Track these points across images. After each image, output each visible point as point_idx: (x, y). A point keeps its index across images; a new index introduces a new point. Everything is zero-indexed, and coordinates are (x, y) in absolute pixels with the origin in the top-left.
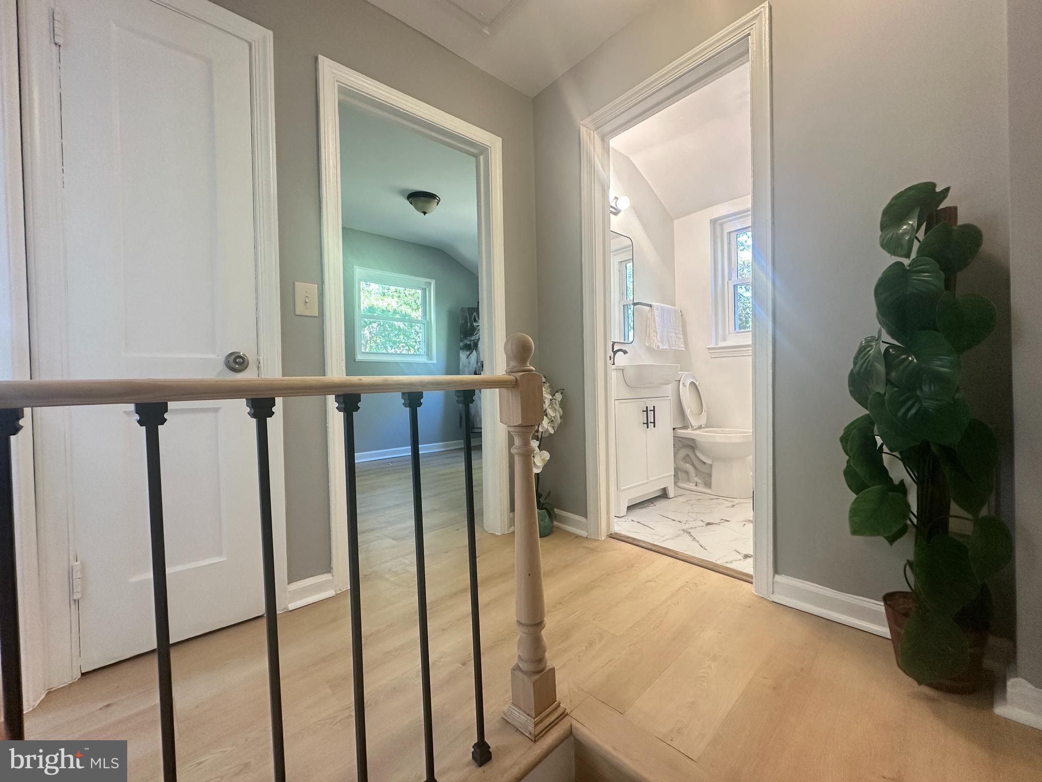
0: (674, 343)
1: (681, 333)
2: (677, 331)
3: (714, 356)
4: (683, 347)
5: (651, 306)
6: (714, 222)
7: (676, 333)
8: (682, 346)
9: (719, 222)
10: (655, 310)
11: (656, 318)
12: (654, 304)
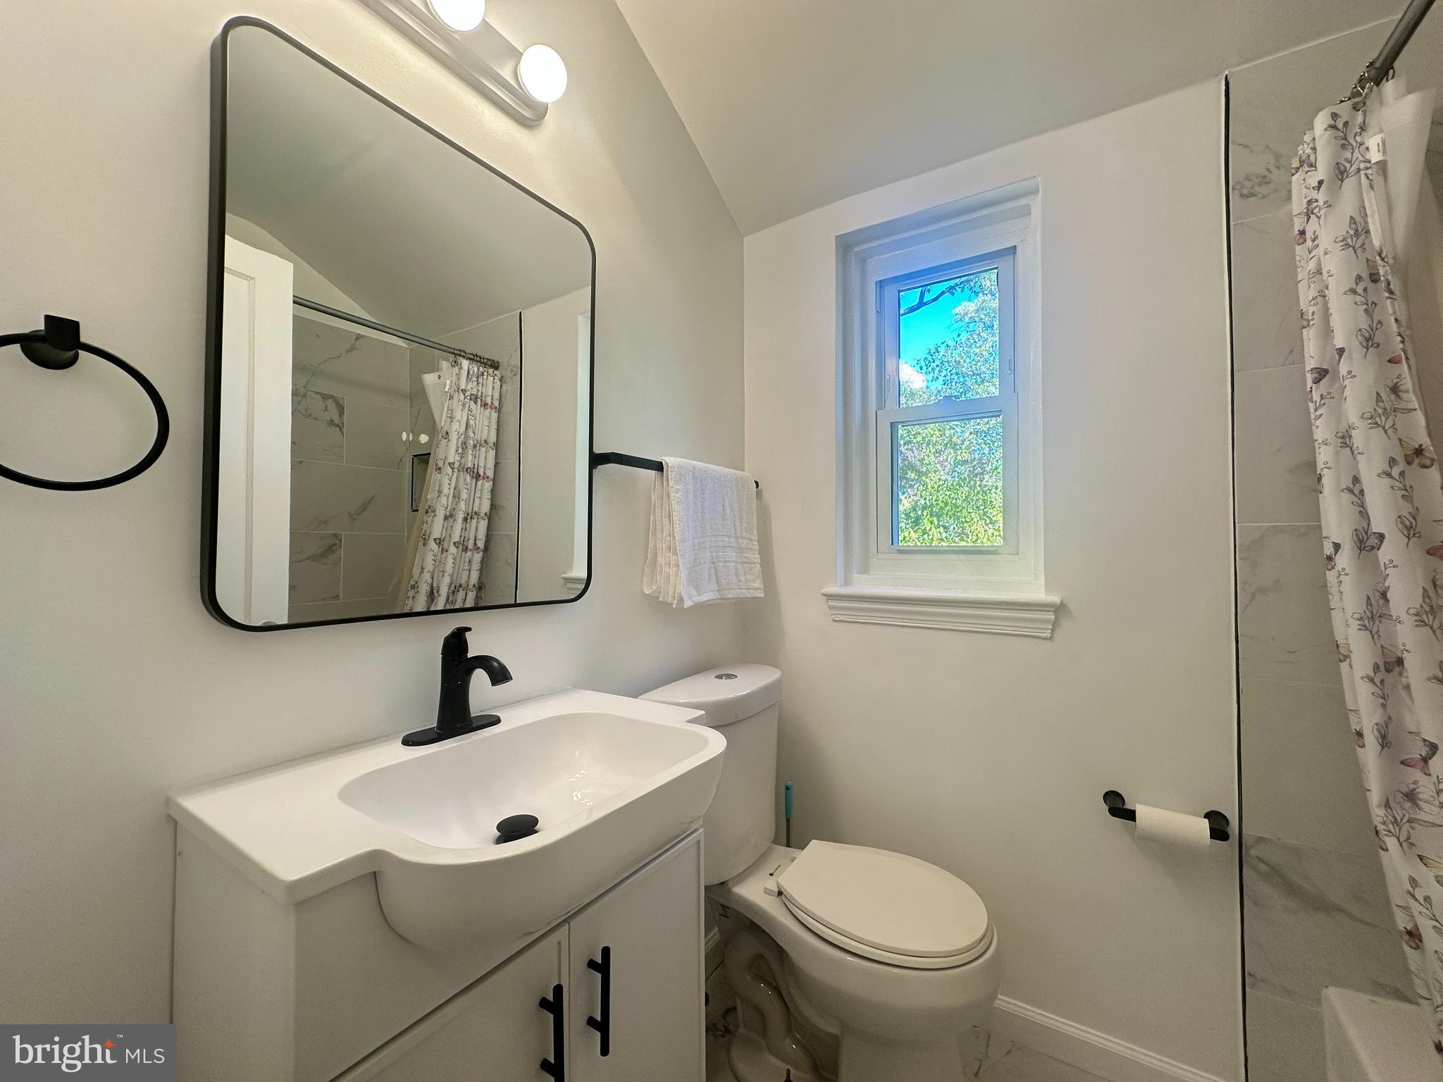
0: (735, 580)
1: (755, 545)
2: (744, 543)
3: (841, 618)
4: (758, 589)
5: (658, 467)
6: (846, 245)
7: (741, 550)
8: (758, 584)
9: (857, 249)
10: (671, 483)
11: (675, 506)
12: (668, 460)
